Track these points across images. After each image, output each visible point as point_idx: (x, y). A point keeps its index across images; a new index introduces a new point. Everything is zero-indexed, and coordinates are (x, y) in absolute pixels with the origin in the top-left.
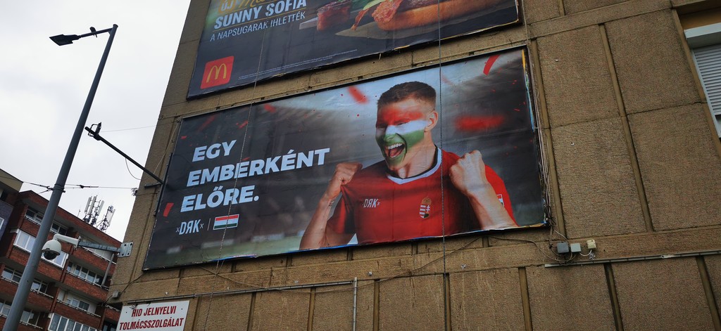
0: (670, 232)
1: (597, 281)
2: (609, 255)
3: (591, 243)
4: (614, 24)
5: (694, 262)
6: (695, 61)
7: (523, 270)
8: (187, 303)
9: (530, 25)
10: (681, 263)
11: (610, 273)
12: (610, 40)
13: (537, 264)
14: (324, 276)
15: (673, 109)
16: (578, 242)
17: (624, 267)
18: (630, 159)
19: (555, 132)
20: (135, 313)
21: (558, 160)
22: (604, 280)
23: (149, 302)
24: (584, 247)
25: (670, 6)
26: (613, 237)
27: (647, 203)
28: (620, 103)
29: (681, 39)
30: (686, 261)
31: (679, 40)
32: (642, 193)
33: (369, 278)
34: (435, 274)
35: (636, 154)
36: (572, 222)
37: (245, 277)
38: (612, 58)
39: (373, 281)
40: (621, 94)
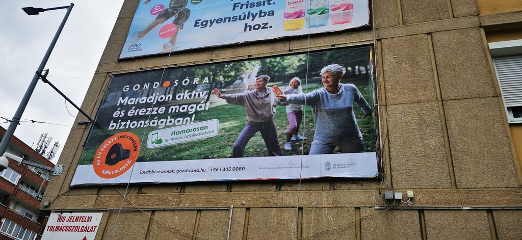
0: (469, 190)
1: (412, 223)
2: (422, 204)
3: (410, 194)
4: (438, 34)
5: (485, 213)
6: (495, 66)
7: (358, 210)
8: (101, 214)
9: (377, 29)
10: (475, 214)
11: (422, 217)
12: (434, 46)
13: (369, 206)
14: (208, 202)
15: (477, 100)
16: (400, 192)
17: (433, 214)
18: (443, 133)
19: (390, 108)
20: (59, 219)
21: (390, 130)
22: (417, 222)
23: (71, 212)
24: (405, 195)
25: (480, 25)
26: (427, 190)
27: (453, 167)
28: (438, 92)
29: (485, 49)
30: (480, 213)
31: (484, 50)
32: (450, 159)
33: (242, 207)
34: (292, 207)
35: (447, 130)
36: (397, 177)
37: (148, 198)
38: (435, 58)
39: (245, 209)
40: (440, 86)
